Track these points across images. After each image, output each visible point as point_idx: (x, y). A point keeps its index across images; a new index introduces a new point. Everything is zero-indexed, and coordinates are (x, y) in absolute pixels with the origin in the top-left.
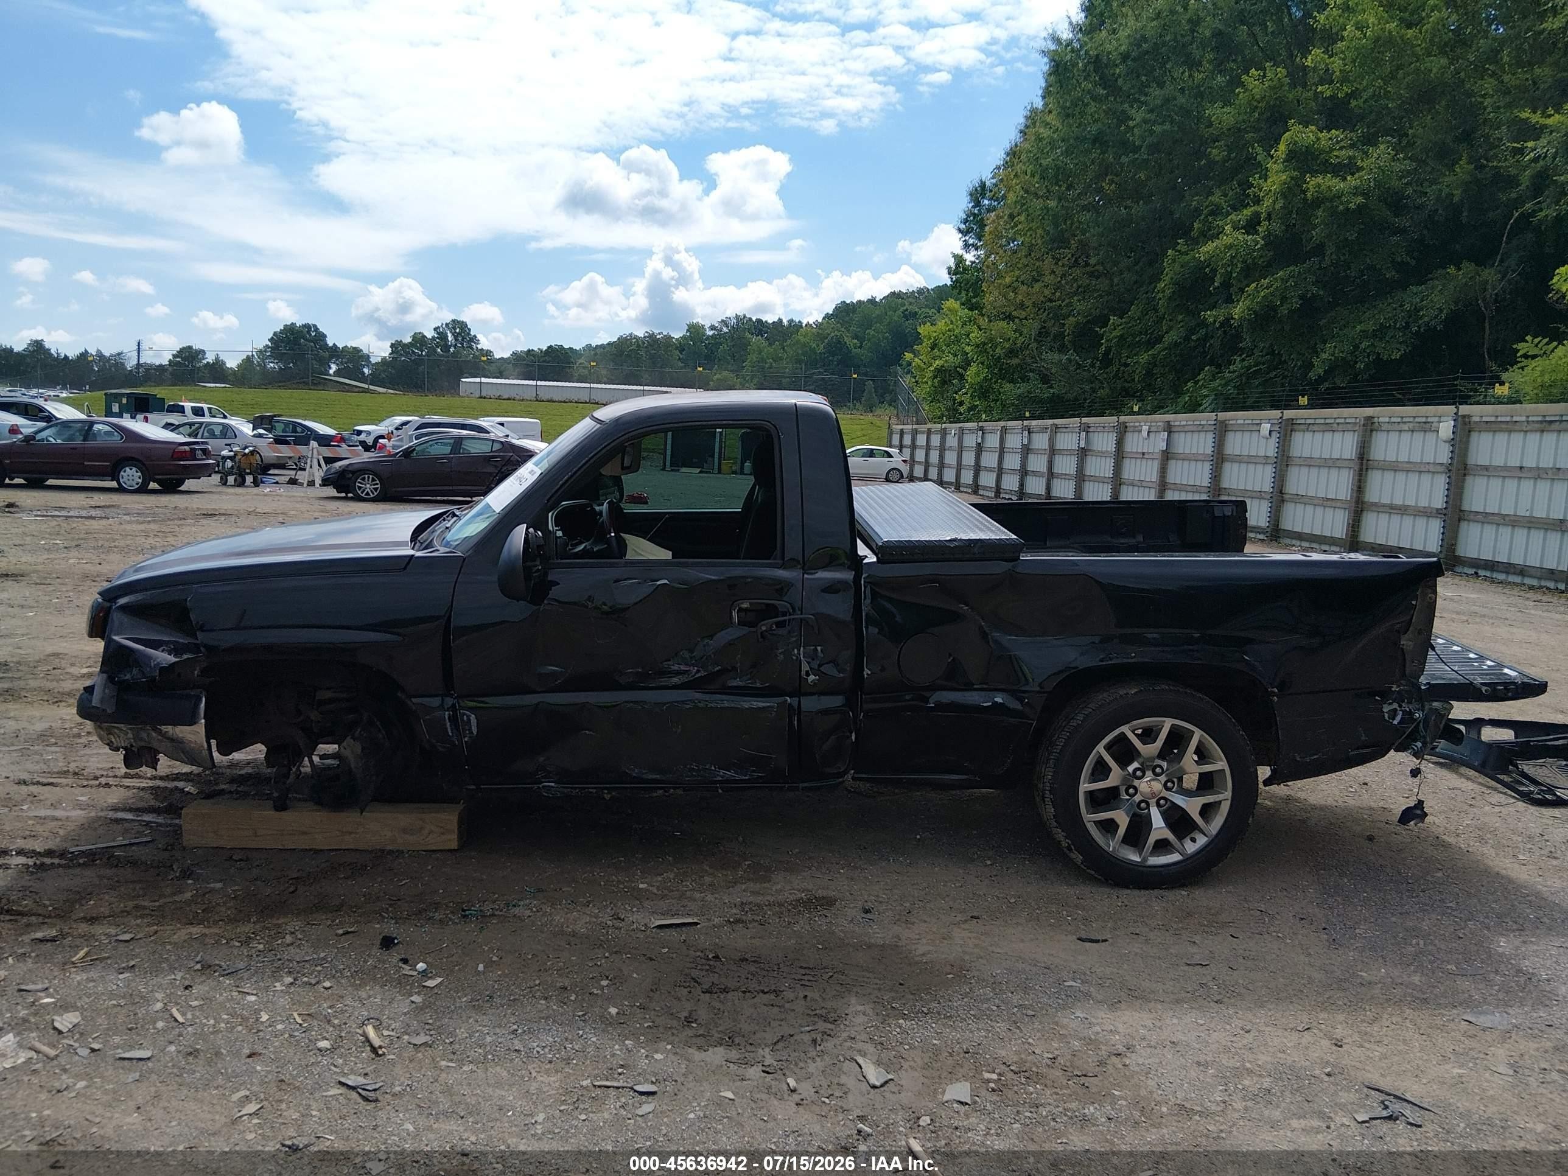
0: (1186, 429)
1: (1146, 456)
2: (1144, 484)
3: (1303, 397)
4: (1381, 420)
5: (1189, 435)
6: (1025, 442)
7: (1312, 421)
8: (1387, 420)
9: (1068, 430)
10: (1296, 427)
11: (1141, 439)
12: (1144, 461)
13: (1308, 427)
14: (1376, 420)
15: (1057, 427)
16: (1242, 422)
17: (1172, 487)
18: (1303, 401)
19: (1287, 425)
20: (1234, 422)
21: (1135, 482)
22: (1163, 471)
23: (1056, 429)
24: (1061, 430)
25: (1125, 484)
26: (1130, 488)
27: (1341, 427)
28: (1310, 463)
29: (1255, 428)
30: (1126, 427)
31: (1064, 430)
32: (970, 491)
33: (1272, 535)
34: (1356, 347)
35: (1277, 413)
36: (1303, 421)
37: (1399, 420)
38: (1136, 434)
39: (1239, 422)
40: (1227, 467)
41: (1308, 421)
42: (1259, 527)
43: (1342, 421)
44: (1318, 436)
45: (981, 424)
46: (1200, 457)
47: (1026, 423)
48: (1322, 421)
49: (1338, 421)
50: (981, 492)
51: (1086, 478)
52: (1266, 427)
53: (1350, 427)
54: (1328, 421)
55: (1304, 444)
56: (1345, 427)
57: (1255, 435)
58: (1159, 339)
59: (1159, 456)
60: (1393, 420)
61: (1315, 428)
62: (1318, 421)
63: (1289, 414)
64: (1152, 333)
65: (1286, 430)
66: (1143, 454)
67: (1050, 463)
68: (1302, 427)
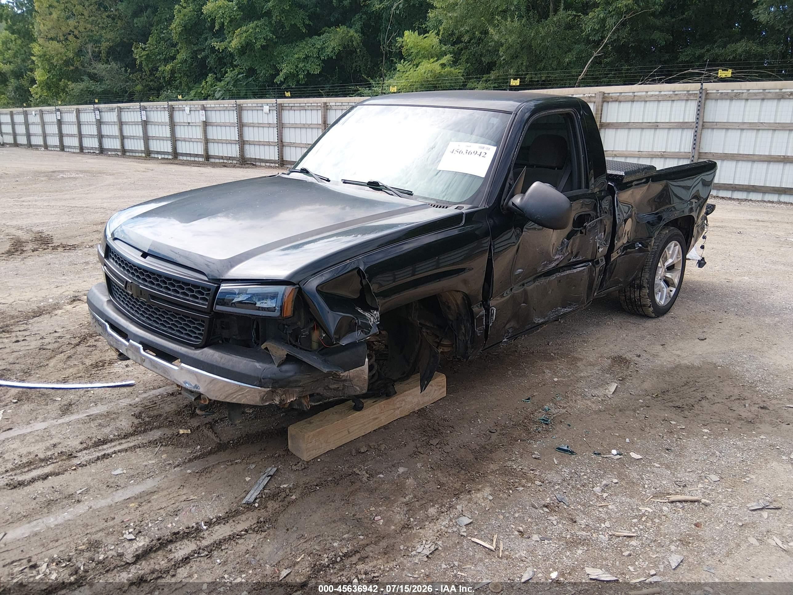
0: (215, 109)
1: (191, 124)
2: (193, 140)
3: (287, 92)
4: (331, 104)
5: (218, 113)
6: (98, 117)
7: (293, 105)
8: (334, 104)
9: (130, 110)
10: (284, 108)
11: (185, 115)
12: (190, 127)
13: (291, 108)
14: (328, 104)
15: (120, 108)
16: (251, 105)
17: (213, 141)
18: (288, 94)
19: (279, 107)
20: (246, 105)
21: (186, 139)
22: (205, 132)
23: (120, 110)
24: (124, 110)
25: (179, 140)
26: (183, 143)
27: (310, 108)
28: (295, 126)
29: (259, 108)
30: (174, 108)
31: (127, 110)
32: (59, 149)
33: (281, 164)
34: (297, 67)
35: (273, 101)
36: (287, 105)
37: (340, 104)
38: (181, 112)
39: (249, 105)
40: (246, 129)
41: (290, 105)
42: (271, 160)
43: (310, 105)
44: (297, 112)
45: (57, 107)
46: (228, 124)
47: (96, 106)
48: (299, 105)
49: (307, 105)
50: (65, 150)
51: (150, 138)
52: (266, 108)
53: (315, 108)
54: (301, 105)
55: (289, 117)
56: (312, 108)
57: (260, 112)
58: (173, 58)
59: (201, 124)
60: (337, 104)
61: (295, 108)
62: (296, 105)
63: (280, 101)
64: (166, 55)
65: (279, 110)
66: (189, 123)
67: (121, 130)
68: (288, 108)
